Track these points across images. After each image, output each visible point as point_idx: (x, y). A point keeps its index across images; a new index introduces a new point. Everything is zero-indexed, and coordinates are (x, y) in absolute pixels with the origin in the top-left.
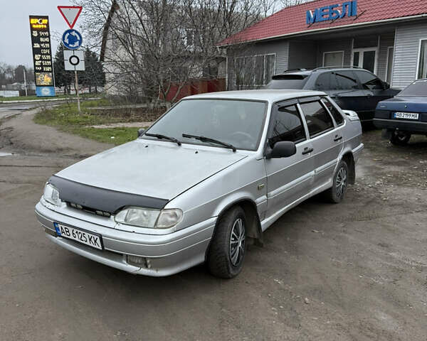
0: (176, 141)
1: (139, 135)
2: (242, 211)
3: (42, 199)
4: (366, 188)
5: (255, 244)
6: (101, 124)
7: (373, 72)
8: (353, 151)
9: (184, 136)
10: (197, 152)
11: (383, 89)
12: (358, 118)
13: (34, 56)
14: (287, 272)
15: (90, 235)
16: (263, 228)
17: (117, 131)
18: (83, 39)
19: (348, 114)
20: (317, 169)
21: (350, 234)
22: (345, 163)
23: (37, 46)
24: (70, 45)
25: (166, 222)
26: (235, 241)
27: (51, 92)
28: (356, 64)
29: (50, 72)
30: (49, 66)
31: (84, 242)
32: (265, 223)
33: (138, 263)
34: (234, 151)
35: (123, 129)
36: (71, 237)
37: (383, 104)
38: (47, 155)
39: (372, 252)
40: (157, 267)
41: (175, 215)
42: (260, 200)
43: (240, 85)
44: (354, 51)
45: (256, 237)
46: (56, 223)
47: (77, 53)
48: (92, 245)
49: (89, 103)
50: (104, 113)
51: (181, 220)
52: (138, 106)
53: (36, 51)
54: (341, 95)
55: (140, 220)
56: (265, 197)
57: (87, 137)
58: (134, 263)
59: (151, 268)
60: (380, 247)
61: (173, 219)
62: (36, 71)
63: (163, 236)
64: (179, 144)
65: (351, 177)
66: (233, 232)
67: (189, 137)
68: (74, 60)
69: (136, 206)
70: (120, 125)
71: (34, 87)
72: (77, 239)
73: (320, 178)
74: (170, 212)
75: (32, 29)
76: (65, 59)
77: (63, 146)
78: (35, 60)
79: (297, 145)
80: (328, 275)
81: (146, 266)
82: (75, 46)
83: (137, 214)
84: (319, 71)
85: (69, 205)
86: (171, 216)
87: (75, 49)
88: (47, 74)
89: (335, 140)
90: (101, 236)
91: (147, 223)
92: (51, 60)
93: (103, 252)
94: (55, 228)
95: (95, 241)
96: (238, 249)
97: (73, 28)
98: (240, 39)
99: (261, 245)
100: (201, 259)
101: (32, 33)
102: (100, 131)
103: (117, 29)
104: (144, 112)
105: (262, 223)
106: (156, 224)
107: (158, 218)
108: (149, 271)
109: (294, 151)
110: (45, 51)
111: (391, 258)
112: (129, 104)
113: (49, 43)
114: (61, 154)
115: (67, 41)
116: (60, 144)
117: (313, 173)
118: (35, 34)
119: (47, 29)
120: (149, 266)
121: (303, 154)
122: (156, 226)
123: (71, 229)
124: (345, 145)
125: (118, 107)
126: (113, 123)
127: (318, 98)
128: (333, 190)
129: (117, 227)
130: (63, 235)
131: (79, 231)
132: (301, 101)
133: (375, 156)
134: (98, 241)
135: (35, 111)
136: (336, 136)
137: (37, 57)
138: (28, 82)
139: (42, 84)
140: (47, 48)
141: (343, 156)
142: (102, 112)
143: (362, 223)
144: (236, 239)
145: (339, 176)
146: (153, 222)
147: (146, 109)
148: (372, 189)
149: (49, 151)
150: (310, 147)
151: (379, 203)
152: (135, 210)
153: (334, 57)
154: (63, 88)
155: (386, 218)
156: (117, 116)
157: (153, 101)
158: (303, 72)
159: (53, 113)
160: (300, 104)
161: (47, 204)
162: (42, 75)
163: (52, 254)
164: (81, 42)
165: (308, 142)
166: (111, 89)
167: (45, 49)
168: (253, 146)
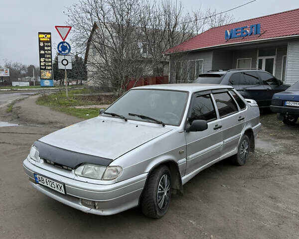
0: (124, 118)
1: (100, 113)
2: (168, 169)
3: (28, 157)
4: (263, 155)
5: (177, 194)
6: (81, 105)
7: (272, 74)
8: (253, 128)
9: (130, 114)
10: (137, 126)
11: (279, 85)
12: (257, 105)
13: (40, 59)
14: (200, 215)
15: (58, 183)
16: (183, 183)
17: (91, 111)
18: (72, 49)
19: (250, 102)
20: (225, 141)
21: (249, 188)
22: (247, 137)
23: (42, 52)
24: (63, 52)
25: (110, 175)
26: (162, 191)
27: (51, 84)
28: (260, 67)
29: (50, 70)
30: (50, 66)
31: (53, 188)
32: (185, 178)
33: (89, 205)
34: (164, 126)
35: (95, 109)
36: (45, 184)
37: (277, 95)
38: (42, 126)
39: (264, 202)
40: (103, 209)
41: (117, 171)
42: (181, 162)
43: (178, 80)
44: (259, 58)
45: (178, 188)
46: (35, 174)
47: (67, 57)
48: (58, 190)
49: (75, 91)
50: (84, 98)
51: (121, 175)
52: (108, 94)
53: (41, 56)
54: (248, 89)
55: (93, 174)
56: (185, 159)
57: (70, 114)
58: (87, 204)
59: (98, 209)
60: (270, 198)
61: (115, 174)
62: (41, 69)
63: (107, 186)
64: (126, 120)
65: (252, 147)
66: (160, 184)
67: (134, 115)
68: (65, 62)
69: (90, 163)
70: (94, 106)
71: (39, 80)
72: (49, 186)
73: (228, 147)
74: (114, 168)
75: (40, 41)
76: (59, 61)
77: (53, 120)
78: (41, 62)
79: (208, 123)
80: (230, 219)
81: (95, 208)
82: (66, 52)
83: (91, 169)
84: (232, 72)
85: (46, 161)
86: (114, 172)
87: (65, 55)
88: (48, 71)
89: (239, 120)
90: (64, 184)
91: (97, 176)
92: (51, 62)
93: (65, 196)
94: (35, 177)
95: (61, 188)
96: (164, 197)
97: (65, 41)
98: (179, 49)
99: (181, 195)
100: (135, 203)
101: (39, 44)
102: (80, 110)
103: (96, 42)
104: (111, 98)
105: (183, 178)
106: (103, 177)
107: (104, 173)
108: (97, 211)
109: (206, 127)
110: (48, 56)
111: (278, 207)
112: (101, 93)
113: (51, 50)
114: (51, 126)
115: (60, 49)
116: (51, 119)
117: (222, 143)
118: (42, 44)
119: (50, 42)
120: (97, 208)
121: (214, 129)
122: (102, 179)
123: (45, 179)
124: (247, 123)
125: (93, 94)
126: (89, 105)
127: (227, 90)
128: (238, 156)
129: (76, 178)
130: (40, 182)
131: (50, 180)
132: (214, 92)
133: (272, 133)
134: (63, 188)
135: (37, 96)
136: (240, 117)
137: (42, 60)
138: (36, 76)
139: (44, 78)
140: (49, 54)
141: (245, 131)
142: (82, 97)
143: (258, 181)
144: (162, 190)
145: (242, 146)
146: (101, 176)
147: (113, 95)
148: (267, 156)
149: (43, 123)
150: (220, 125)
151: (271, 166)
152: (89, 166)
153: (244, 62)
154: (59, 81)
155: (276, 178)
156: (93, 100)
157: (118, 90)
158: (221, 72)
159: (49, 97)
160: (213, 94)
161: (31, 161)
162: (45, 71)
163: (34, 196)
164: (70, 50)
165: (219, 121)
166: (90, 82)
167: (48, 54)
168: (177, 123)
